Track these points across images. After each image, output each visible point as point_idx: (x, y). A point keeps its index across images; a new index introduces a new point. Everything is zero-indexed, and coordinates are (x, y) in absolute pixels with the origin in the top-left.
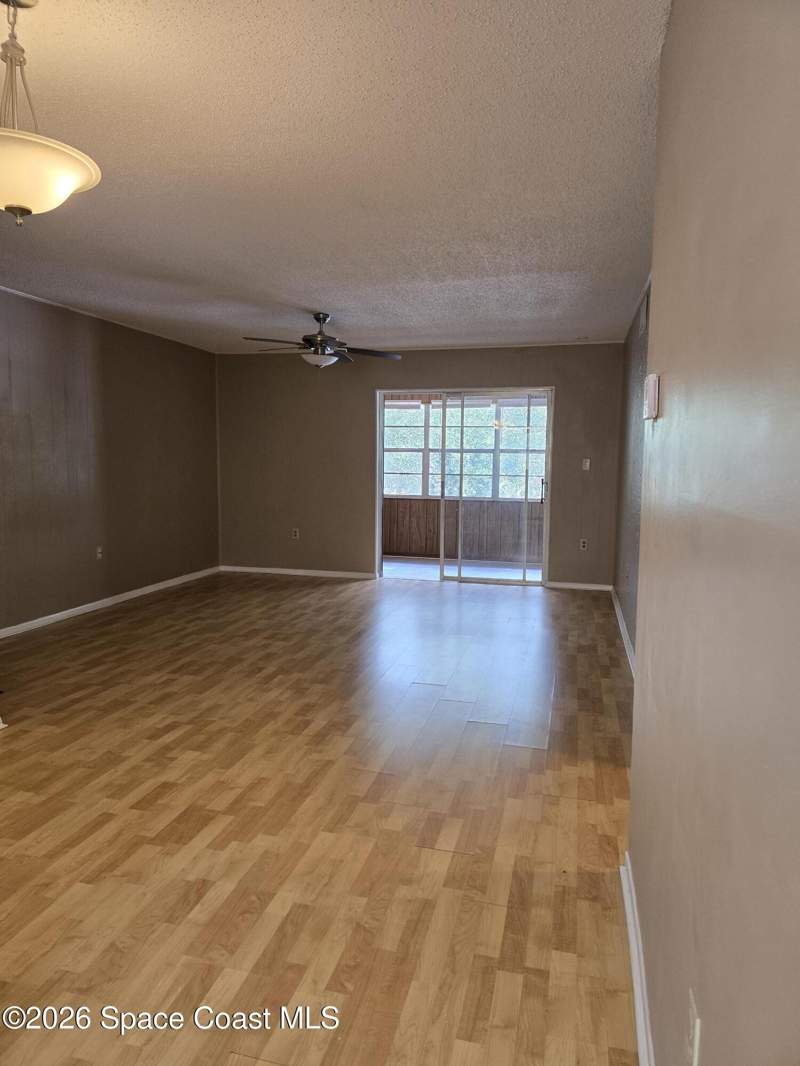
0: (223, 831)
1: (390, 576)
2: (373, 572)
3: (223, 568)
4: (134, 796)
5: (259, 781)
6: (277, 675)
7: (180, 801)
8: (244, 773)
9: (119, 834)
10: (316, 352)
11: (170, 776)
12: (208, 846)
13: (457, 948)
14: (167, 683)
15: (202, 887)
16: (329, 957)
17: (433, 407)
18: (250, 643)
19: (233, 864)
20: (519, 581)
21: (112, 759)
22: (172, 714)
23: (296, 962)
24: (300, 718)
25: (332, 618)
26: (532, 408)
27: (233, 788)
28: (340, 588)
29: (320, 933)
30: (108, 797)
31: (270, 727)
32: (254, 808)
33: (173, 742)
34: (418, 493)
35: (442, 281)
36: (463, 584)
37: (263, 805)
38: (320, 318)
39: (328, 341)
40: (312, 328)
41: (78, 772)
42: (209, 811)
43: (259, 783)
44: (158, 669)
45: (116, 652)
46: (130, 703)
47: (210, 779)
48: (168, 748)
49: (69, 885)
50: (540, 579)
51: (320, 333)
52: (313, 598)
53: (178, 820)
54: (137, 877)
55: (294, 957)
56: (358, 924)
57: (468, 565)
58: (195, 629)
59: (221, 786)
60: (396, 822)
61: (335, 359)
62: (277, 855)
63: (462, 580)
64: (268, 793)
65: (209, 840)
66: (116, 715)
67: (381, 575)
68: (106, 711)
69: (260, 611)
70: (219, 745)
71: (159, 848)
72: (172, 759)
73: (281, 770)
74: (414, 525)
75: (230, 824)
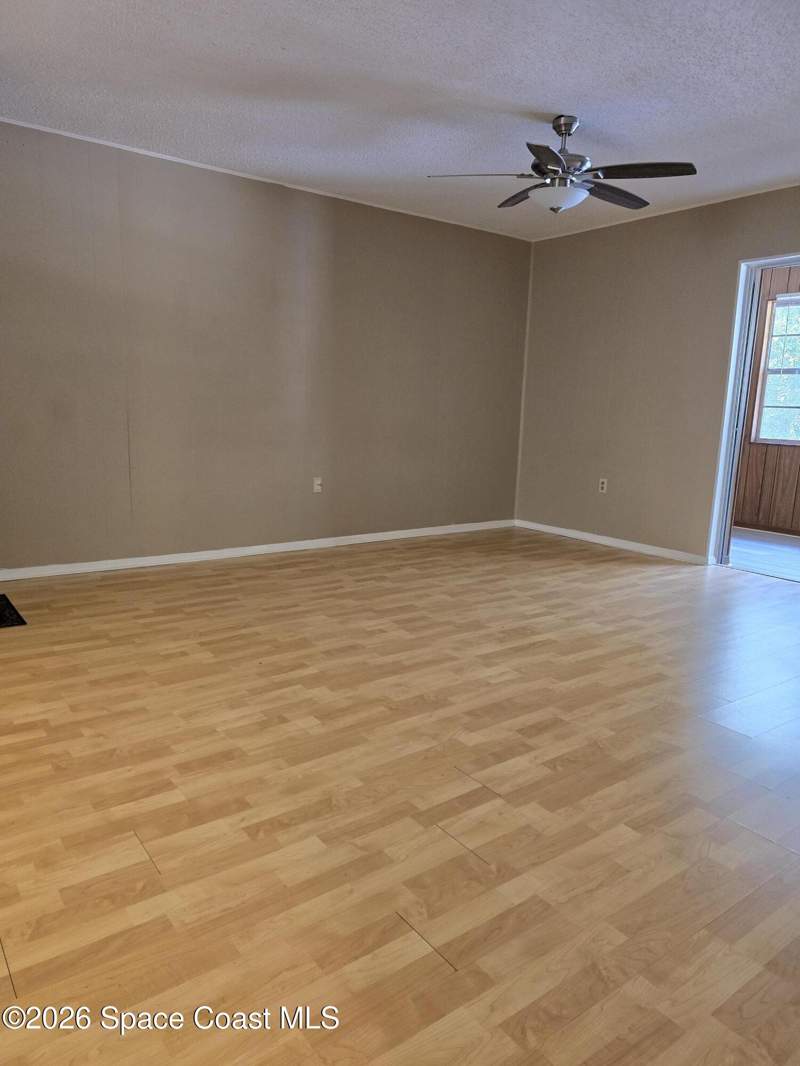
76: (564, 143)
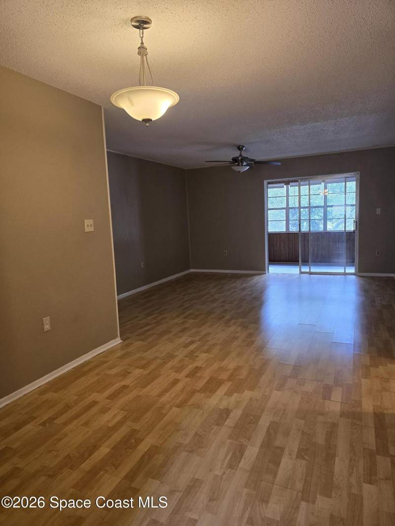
0: (229, 389)
1: (273, 272)
2: (265, 270)
3: (192, 270)
4: (185, 372)
5: (238, 368)
6: (232, 320)
7: (207, 374)
8: (231, 363)
9: (184, 388)
10: (238, 165)
11: (198, 363)
12: (225, 394)
13: (354, 444)
14: (183, 323)
15: (227, 412)
16: (293, 444)
17: (291, 186)
18: (215, 305)
19: (238, 403)
20: (343, 273)
21: (171, 356)
22: (190, 337)
23: (278, 445)
24: (248, 339)
25: (249, 293)
26: (347, 183)
27: (227, 370)
28: (249, 279)
29: (287, 434)
30: (175, 372)
31: (236, 343)
32: (239, 379)
33: (195, 349)
34: (284, 230)
35: (306, 124)
36: (311, 275)
37: (243, 378)
38: (240, 148)
39: (244, 159)
40: (236, 154)
41: (159, 361)
42: (220, 379)
43: (238, 369)
44: (177, 316)
45: (158, 309)
46: (171, 332)
47: (216, 366)
48: (192, 352)
49: (171, 408)
50: (354, 272)
51: (241, 155)
52: (238, 284)
53: (207, 383)
54: (198, 406)
55: (278, 443)
56: (303, 431)
57: (314, 265)
58: (187, 299)
59: (221, 369)
60: (309, 387)
61: (248, 167)
62: (257, 400)
63: (311, 273)
64: (244, 373)
65: (224, 392)
66: (166, 337)
67: (268, 272)
68: (161, 335)
69: (215, 289)
70: (216, 350)
71: (203, 395)
72: (197, 357)
73: (247, 363)
74: (282, 246)
75: (231, 385)
76: (241, 153)
